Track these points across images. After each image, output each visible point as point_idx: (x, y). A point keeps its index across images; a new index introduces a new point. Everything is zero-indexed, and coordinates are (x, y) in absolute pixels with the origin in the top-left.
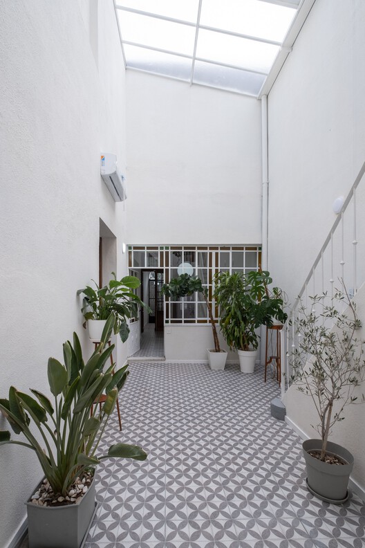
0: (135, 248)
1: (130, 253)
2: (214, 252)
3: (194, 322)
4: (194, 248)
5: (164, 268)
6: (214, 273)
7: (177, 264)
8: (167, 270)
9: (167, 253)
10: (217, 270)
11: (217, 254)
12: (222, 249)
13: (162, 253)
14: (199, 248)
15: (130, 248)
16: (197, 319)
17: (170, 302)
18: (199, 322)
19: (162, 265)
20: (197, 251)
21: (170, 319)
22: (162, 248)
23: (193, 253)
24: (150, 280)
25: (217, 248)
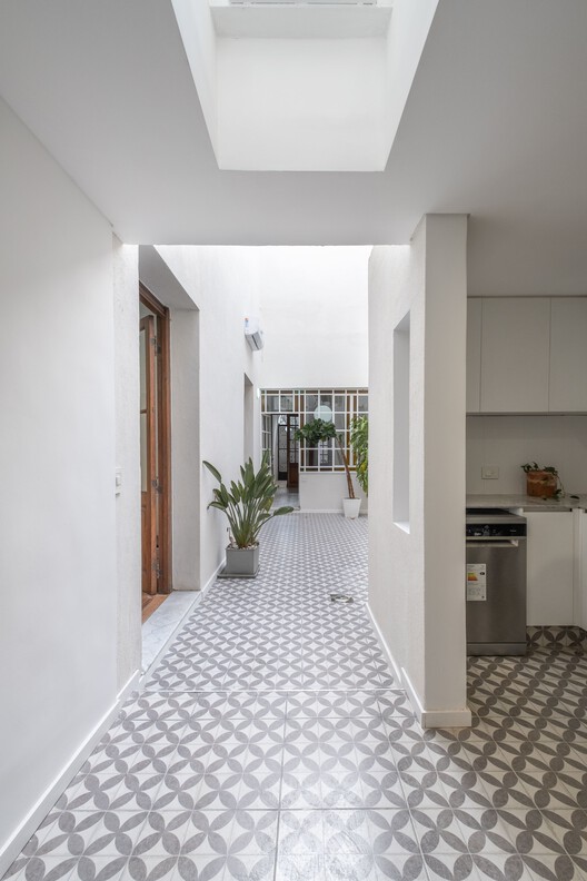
0: (268, 392)
1: (263, 397)
2: (352, 395)
3: (331, 469)
4: (331, 392)
5: (299, 413)
6: (351, 417)
7: (313, 407)
8: (302, 415)
9: (302, 397)
10: (355, 415)
11: (355, 397)
12: (360, 392)
13: (297, 397)
14: (336, 392)
15: (263, 392)
16: (333, 466)
17: (305, 449)
18: (336, 469)
19: (297, 410)
20: (334, 395)
21: (305, 467)
22: (297, 392)
23: (331, 397)
24: (279, 425)
25: (355, 392)
